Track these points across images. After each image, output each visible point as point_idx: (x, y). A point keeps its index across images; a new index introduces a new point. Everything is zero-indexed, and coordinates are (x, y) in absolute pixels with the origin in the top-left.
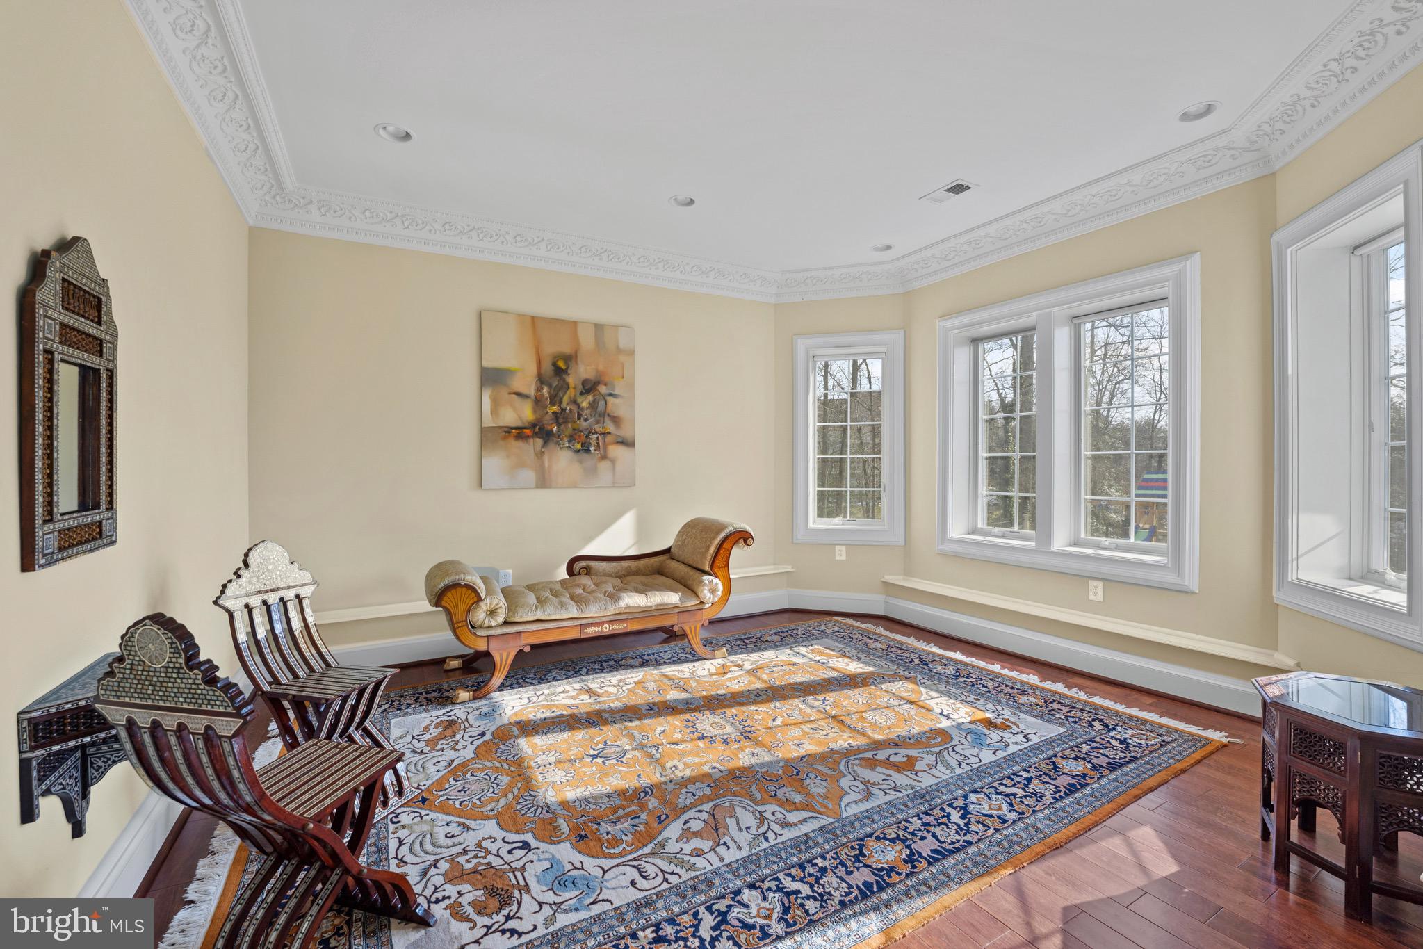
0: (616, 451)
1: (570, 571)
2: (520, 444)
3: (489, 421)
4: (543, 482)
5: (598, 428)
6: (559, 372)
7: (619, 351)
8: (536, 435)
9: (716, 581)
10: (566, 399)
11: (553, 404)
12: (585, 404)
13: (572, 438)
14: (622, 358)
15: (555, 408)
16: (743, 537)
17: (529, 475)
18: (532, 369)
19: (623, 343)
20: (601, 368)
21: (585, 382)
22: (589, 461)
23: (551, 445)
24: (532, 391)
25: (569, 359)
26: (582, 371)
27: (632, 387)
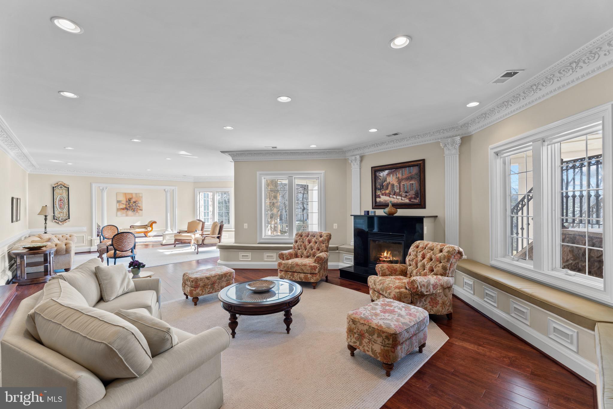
0: (139, 211)
1: (130, 227)
2: (123, 210)
3: (118, 208)
4: (127, 215)
5: (136, 208)
6: (129, 200)
7: (140, 197)
8: (125, 209)
9: (150, 228)
10: (131, 204)
11: (128, 205)
13: (132, 210)
16: (155, 222)
17: (125, 215)
18: (125, 200)
19: (140, 195)
20: (137, 199)
21: (134, 202)
22: (134, 213)
23: (128, 211)
24: (125, 203)
25: (131, 198)
26: (133, 200)
27: (142, 202)
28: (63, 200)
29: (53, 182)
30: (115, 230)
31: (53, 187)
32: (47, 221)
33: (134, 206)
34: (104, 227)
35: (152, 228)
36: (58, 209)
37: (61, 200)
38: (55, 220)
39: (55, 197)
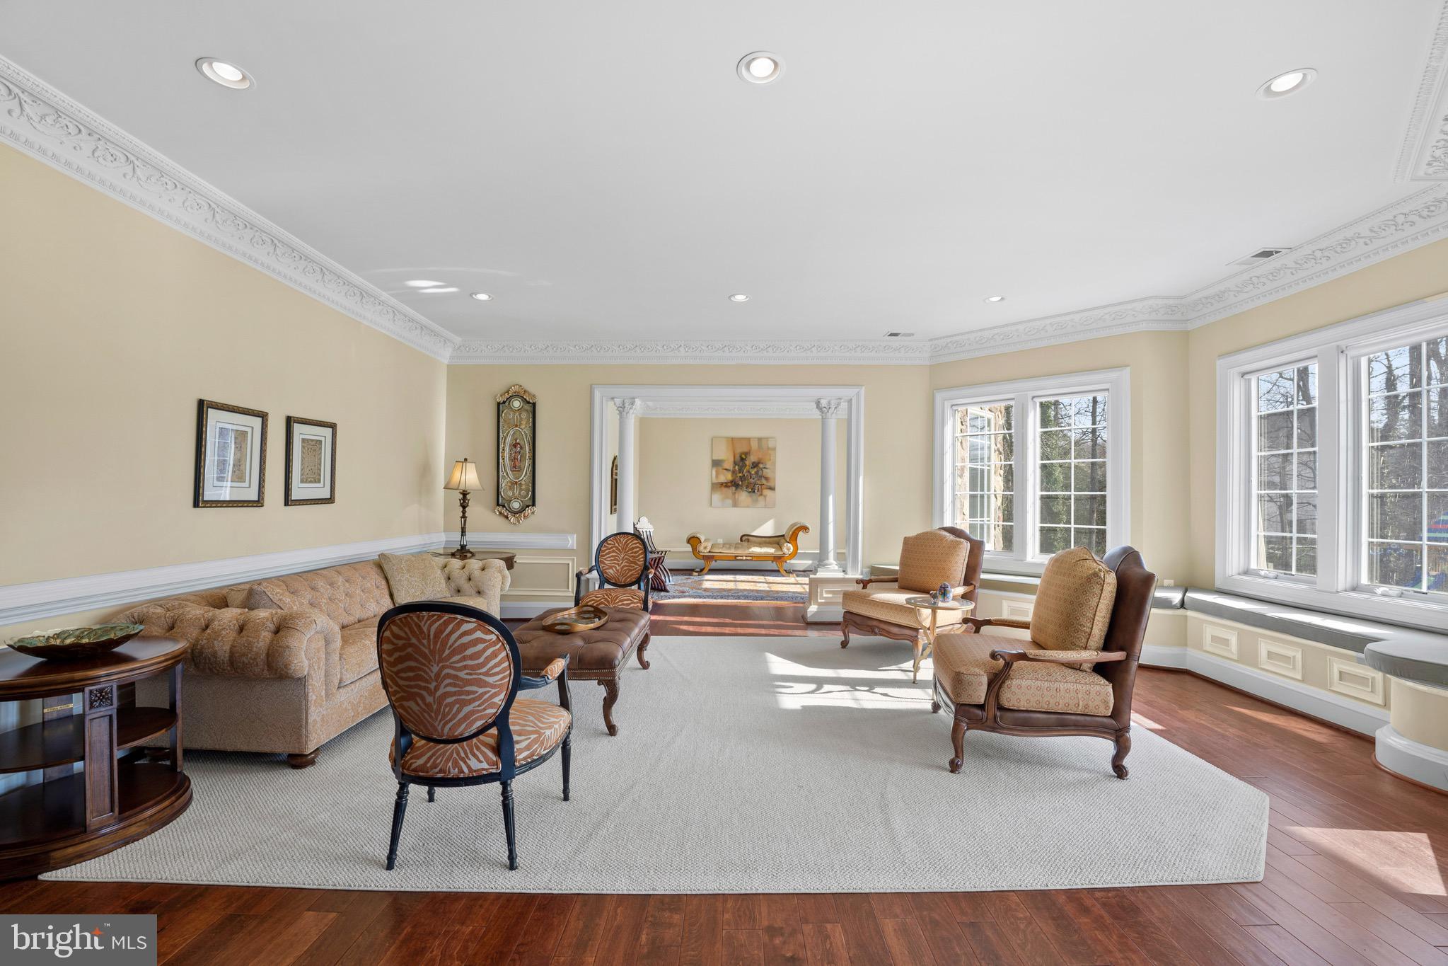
0: (766, 492)
1: (741, 540)
2: (726, 489)
3: (715, 481)
4: (735, 505)
5: (759, 482)
6: (742, 460)
7: (768, 448)
8: (733, 486)
9: (789, 545)
10: (745, 471)
11: (740, 473)
12: (753, 473)
13: (747, 487)
14: (770, 452)
15: (741, 475)
17: (730, 502)
18: (732, 459)
19: (771, 445)
20: (760, 456)
21: (753, 463)
22: (754, 496)
23: (739, 490)
24: (731, 468)
25: (747, 454)
26: (753, 458)
27: (774, 464)
28: (522, 443)
29: (497, 387)
30: (636, 553)
31: (499, 404)
32: (467, 509)
33: (753, 476)
34: (606, 540)
35: (796, 548)
36: (509, 473)
37: (515, 446)
38: (500, 508)
39: (501, 435)
